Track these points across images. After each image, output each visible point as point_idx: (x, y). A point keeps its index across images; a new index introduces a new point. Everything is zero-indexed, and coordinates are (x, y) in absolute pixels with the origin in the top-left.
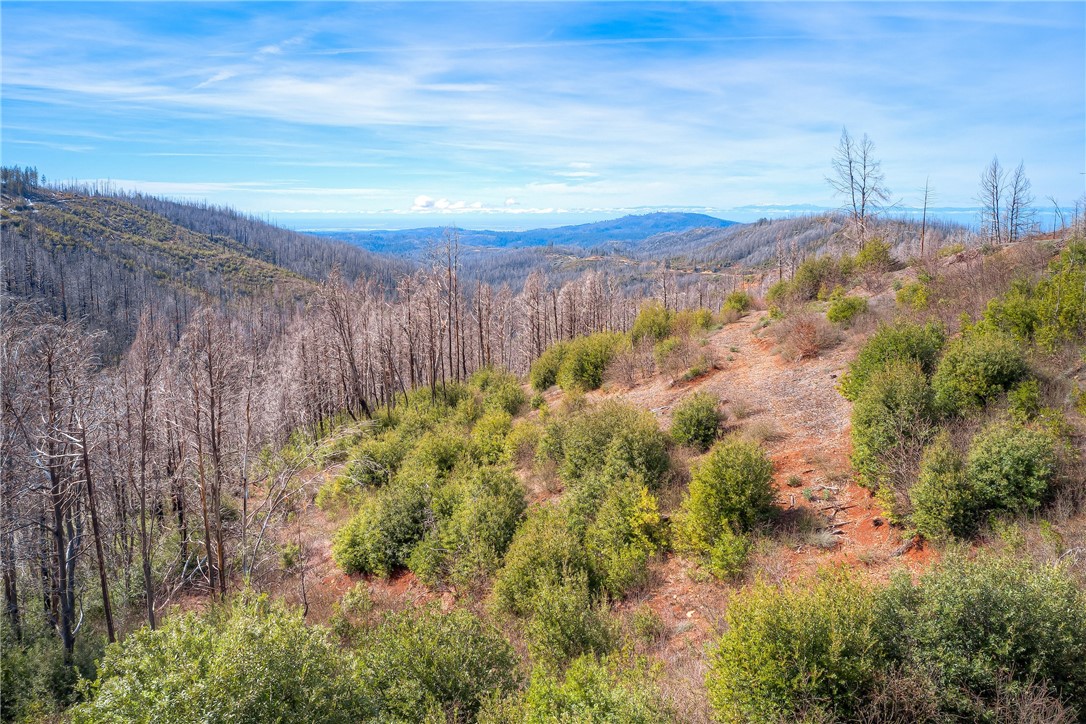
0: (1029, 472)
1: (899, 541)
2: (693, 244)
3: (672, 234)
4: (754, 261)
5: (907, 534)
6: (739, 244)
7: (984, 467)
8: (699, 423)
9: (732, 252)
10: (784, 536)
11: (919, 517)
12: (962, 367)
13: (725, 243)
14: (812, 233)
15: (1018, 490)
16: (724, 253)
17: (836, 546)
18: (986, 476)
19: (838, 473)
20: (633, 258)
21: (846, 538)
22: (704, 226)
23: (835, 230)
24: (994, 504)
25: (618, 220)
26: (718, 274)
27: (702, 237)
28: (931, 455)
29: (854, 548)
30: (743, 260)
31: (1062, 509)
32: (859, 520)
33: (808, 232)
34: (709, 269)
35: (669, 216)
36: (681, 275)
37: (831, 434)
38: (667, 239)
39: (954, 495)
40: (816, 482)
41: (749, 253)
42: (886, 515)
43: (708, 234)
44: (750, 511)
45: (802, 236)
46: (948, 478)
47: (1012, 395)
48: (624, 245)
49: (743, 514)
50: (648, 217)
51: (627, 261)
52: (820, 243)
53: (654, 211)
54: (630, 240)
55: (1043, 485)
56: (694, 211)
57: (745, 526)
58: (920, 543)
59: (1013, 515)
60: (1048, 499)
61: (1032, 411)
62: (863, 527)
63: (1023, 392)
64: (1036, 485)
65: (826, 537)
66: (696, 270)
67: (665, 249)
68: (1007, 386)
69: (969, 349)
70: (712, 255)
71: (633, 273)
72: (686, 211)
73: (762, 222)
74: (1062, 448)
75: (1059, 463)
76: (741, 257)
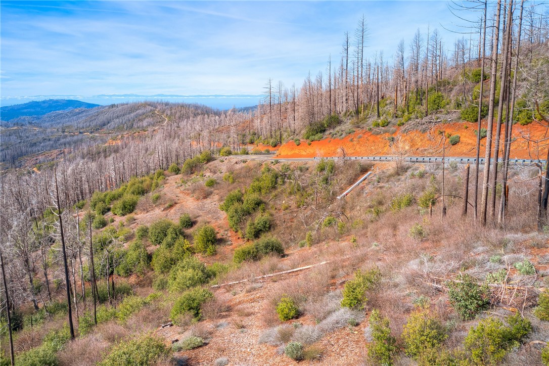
0: (266, 224)
1: (244, 241)
2: (75, 117)
3: (61, 112)
4: (112, 127)
5: (246, 239)
6: (102, 118)
7: (258, 224)
8: (187, 222)
9: (99, 123)
10: (221, 244)
11: (248, 235)
12: (249, 202)
13: (94, 118)
14: (140, 112)
15: (265, 227)
16: (95, 123)
17: (232, 244)
18: (259, 225)
19: (227, 229)
20: (41, 127)
21: (233, 242)
22: (79, 107)
23: (151, 110)
24: (261, 230)
25: (25, 104)
26: (93, 134)
27: (79, 113)
28: (248, 223)
29: (235, 244)
30: (106, 126)
31: (272, 229)
32: (234, 238)
33: (138, 111)
34: (87, 132)
35: (57, 101)
36: (73, 136)
37: (221, 220)
38: (59, 115)
39: (254, 230)
40: (222, 232)
41: (108, 123)
42: (240, 236)
43: (82, 112)
44: (213, 240)
45: (135, 113)
46: (252, 227)
47: (260, 207)
48: (32, 119)
49: (211, 241)
50: (44, 102)
51: (37, 129)
52: (144, 117)
53: (47, 98)
54: (35, 116)
55: (268, 225)
56: (72, 98)
57: (213, 243)
58: (248, 240)
59: (264, 232)
60: (270, 228)
61: (264, 210)
62: (236, 239)
63: (262, 206)
64: (267, 226)
65: (229, 243)
66: (80, 133)
67: (59, 121)
68: (258, 206)
69: (250, 198)
70: (88, 124)
71: (43, 136)
72: (66, 98)
73: (113, 106)
74: (270, 218)
75: (270, 221)
76: (104, 125)
